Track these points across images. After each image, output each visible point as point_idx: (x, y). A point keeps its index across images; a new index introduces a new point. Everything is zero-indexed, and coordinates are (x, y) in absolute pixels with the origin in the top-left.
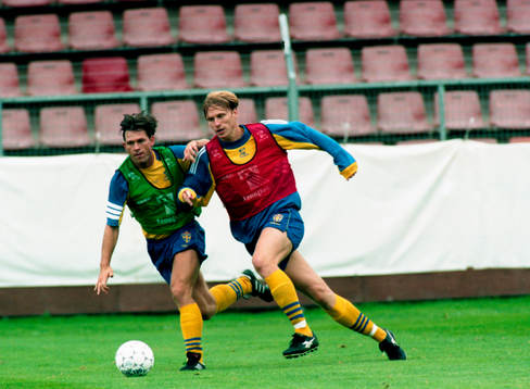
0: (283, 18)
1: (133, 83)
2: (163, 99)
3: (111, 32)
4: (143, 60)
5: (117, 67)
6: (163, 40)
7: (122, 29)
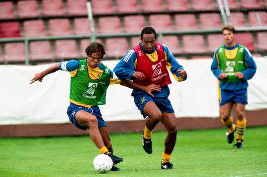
0: (89, 4)
1: (22, 34)
2: (35, 41)
3: (12, 11)
4: (26, 23)
5: (14, 27)
6: (35, 14)
7: (17, 9)
